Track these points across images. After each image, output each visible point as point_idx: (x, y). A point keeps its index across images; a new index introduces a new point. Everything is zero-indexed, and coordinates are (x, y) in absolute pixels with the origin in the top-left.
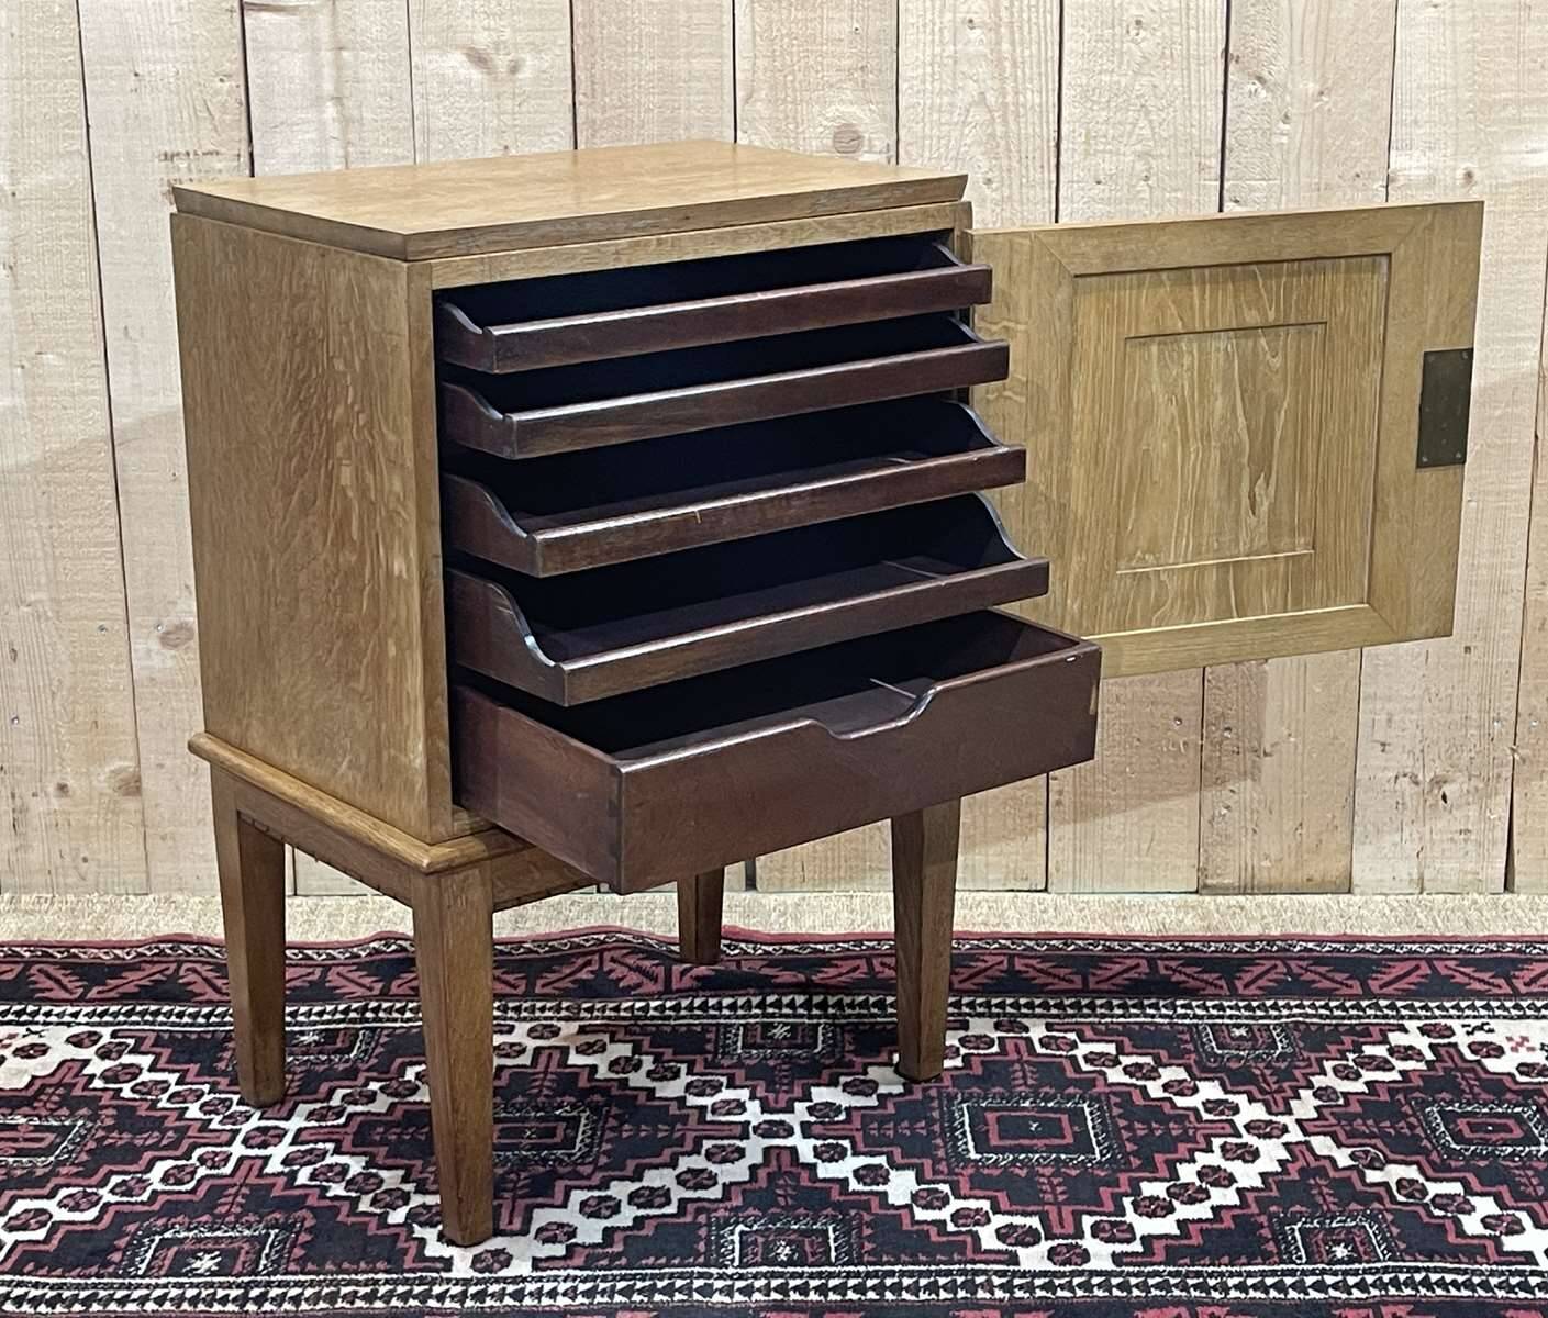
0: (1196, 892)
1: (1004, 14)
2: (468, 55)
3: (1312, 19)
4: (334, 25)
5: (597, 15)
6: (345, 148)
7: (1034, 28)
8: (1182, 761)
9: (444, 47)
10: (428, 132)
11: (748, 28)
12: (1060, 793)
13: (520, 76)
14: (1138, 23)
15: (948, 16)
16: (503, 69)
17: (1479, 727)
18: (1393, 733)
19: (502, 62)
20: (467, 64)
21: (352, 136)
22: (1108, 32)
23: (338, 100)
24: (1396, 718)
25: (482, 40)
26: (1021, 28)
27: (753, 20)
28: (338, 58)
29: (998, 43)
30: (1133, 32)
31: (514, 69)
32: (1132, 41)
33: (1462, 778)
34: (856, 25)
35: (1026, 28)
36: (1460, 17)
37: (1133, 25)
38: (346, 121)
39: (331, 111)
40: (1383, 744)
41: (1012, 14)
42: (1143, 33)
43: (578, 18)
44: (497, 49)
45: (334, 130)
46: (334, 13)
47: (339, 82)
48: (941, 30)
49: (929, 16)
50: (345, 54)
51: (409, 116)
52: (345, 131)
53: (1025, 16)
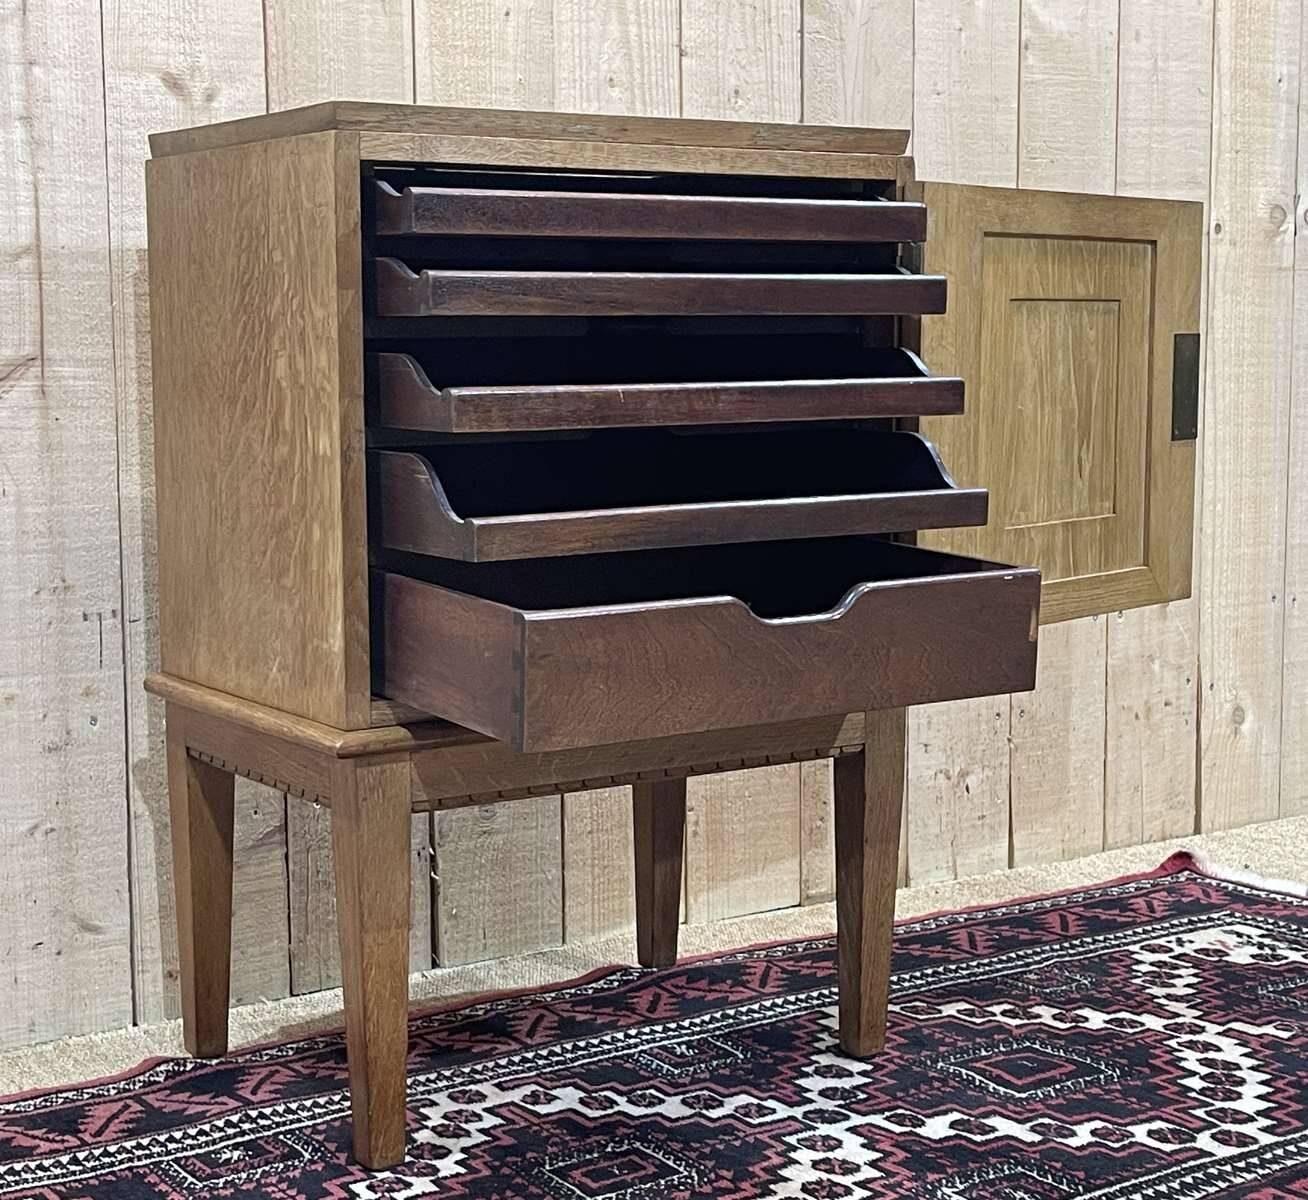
0: (799, 905)
1: (637, 75)
2: (163, 80)
3: (858, 98)
4: (24, 37)
5: (289, 48)
6: (34, 174)
7: (661, 90)
8: (786, 780)
9: (139, 69)
10: (121, 159)
11: (428, 71)
12: (696, 823)
13: (215, 104)
14: (737, 92)
15: (593, 74)
16: (198, 99)
17: (987, 722)
18: (932, 733)
19: (197, 89)
20: (163, 89)
21: (43, 162)
22: (714, 99)
23: (27, 119)
24: (934, 720)
25: (177, 64)
26: (650, 89)
27: (431, 62)
28: (27, 73)
29: (633, 103)
30: (733, 100)
31: (210, 98)
32: (733, 108)
33: (977, 768)
34: (520, 76)
35: (654, 92)
36: (954, 104)
37: (733, 94)
38: (35, 144)
39: (19, 133)
40: (926, 745)
41: (643, 76)
42: (740, 102)
43: (272, 49)
44: (192, 76)
45: (20, 153)
46: (24, 24)
47: (28, 97)
48: (587, 85)
49: (578, 73)
50: (37, 70)
51: (103, 141)
52: (33, 156)
53: (653, 79)
